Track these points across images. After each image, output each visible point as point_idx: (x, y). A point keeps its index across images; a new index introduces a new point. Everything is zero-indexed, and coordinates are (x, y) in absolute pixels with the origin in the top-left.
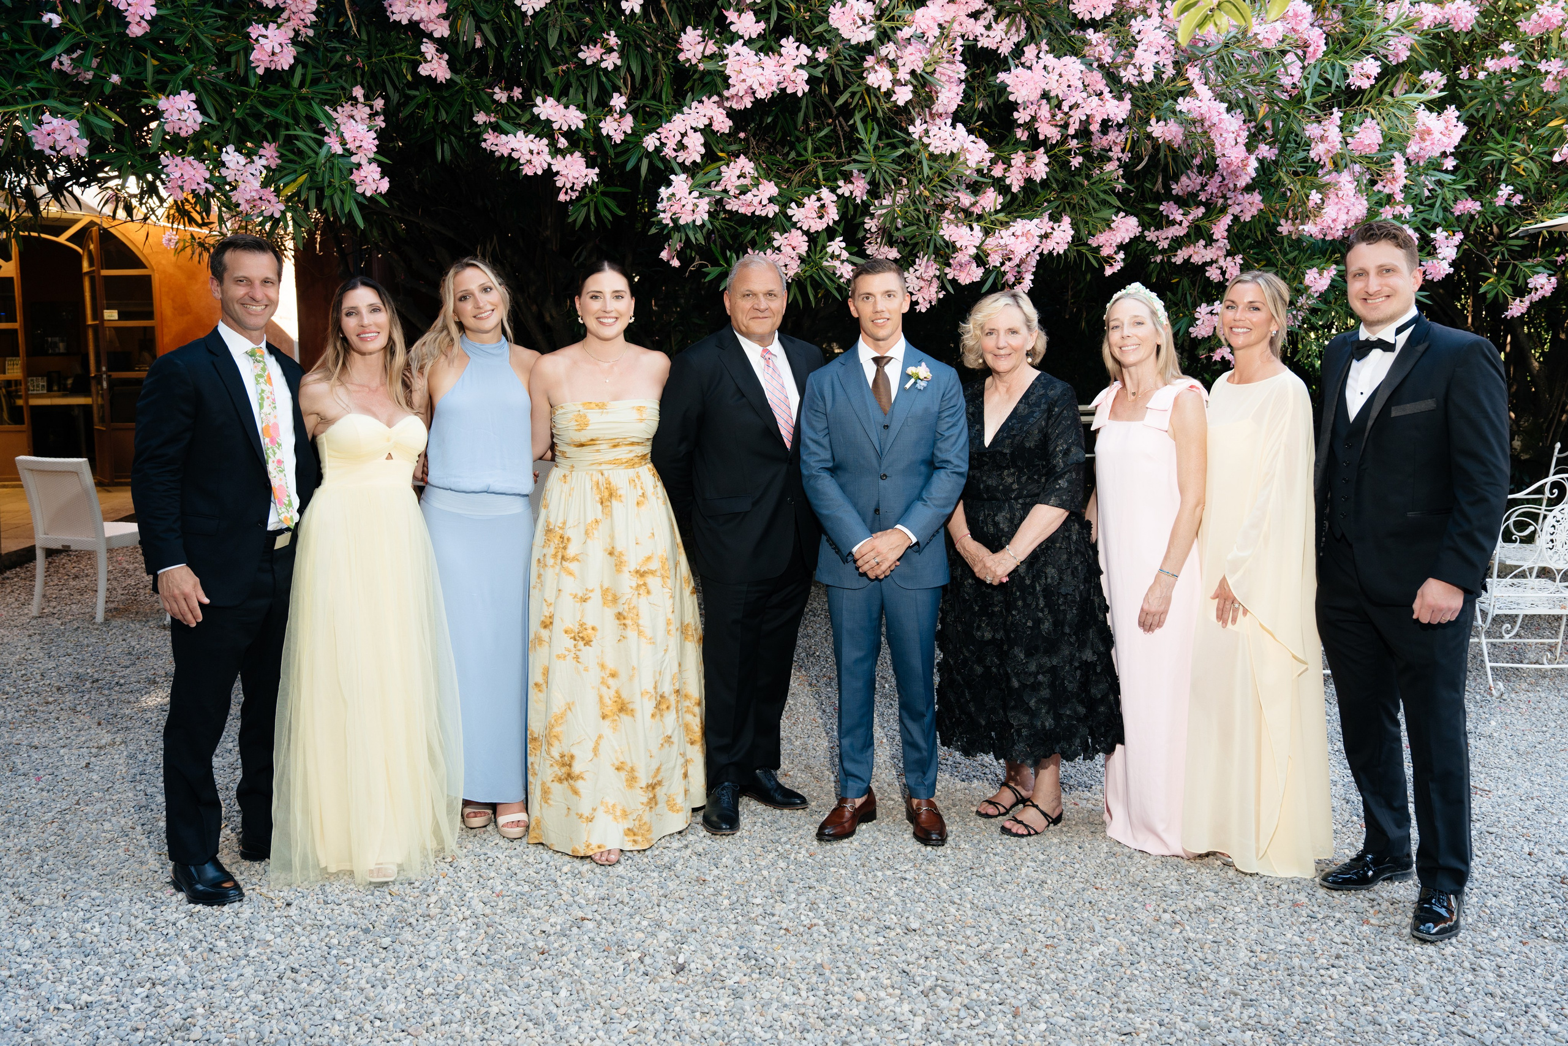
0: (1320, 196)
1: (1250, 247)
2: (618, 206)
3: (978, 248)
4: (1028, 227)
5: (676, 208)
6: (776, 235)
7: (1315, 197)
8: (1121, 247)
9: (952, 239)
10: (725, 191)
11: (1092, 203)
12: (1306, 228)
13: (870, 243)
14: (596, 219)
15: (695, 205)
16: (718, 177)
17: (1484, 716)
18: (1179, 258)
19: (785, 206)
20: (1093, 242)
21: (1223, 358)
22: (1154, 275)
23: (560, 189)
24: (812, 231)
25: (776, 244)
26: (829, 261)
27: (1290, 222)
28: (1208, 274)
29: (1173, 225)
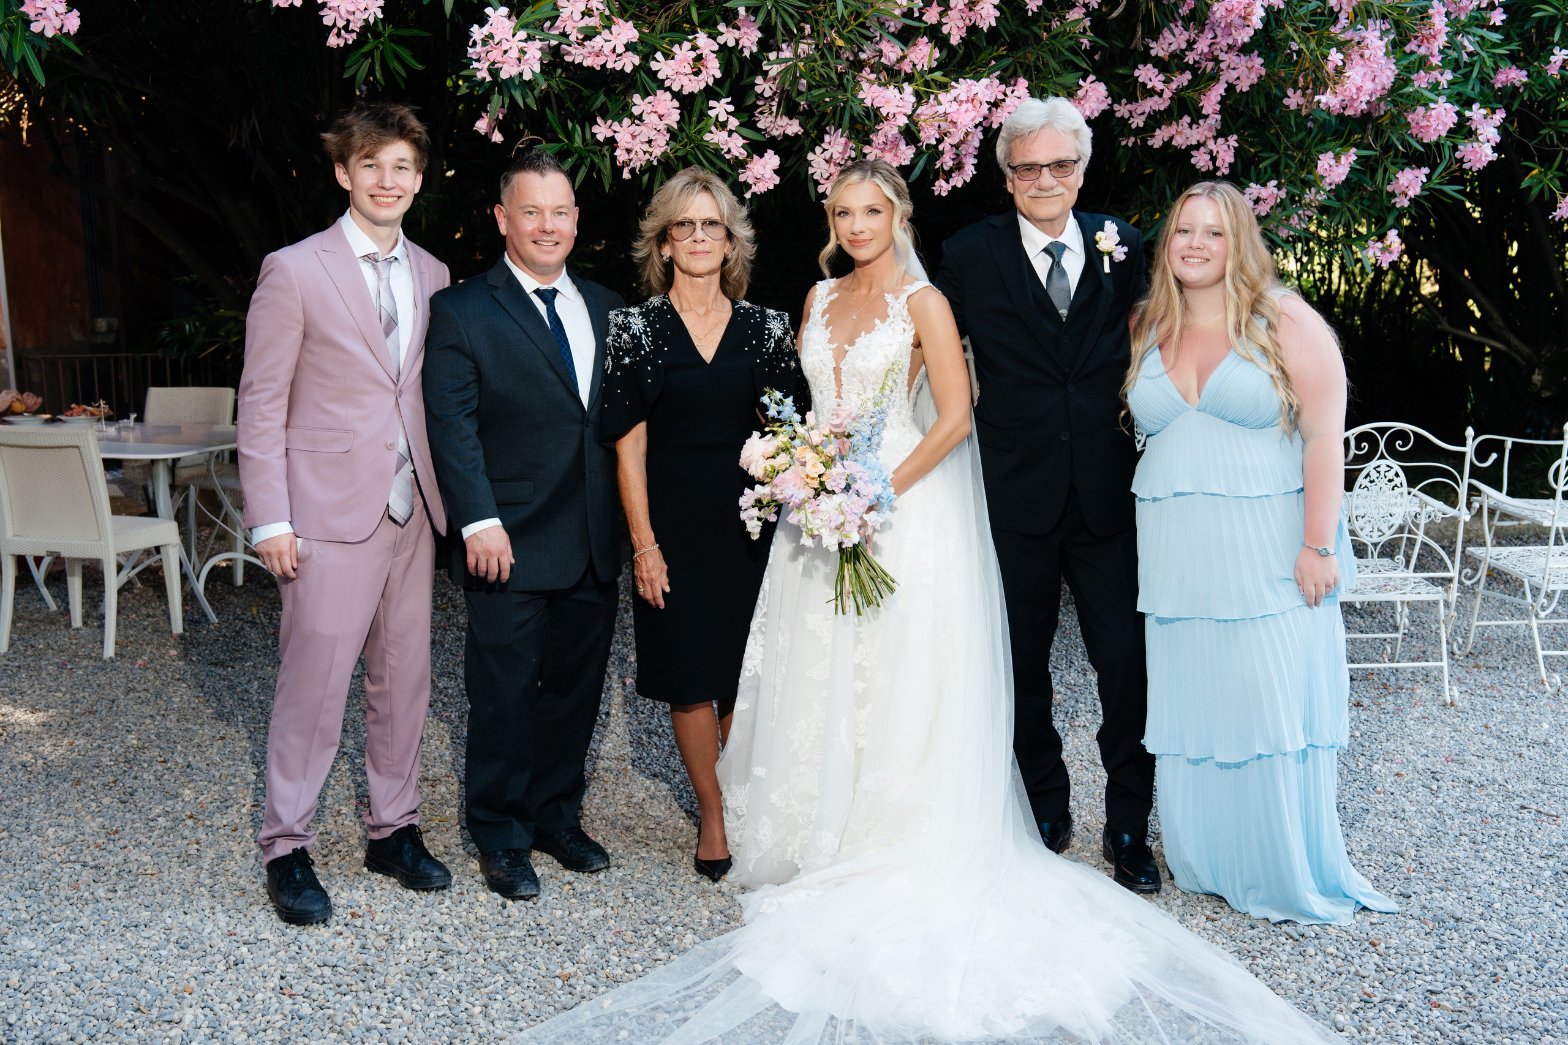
0: (1341, 56)
1: (1244, 127)
2: (414, 57)
3: (909, 117)
4: (975, 90)
5: (495, 55)
6: (637, 98)
7: (1335, 57)
9: (876, 105)
10: (564, 35)
11: (1053, 64)
12: (1323, 99)
13: (761, 113)
14: (383, 75)
15: (523, 52)
16: (554, 13)
17: (1532, 717)
18: (1157, 140)
19: (647, 58)
22: (1124, 164)
23: (329, 29)
24: (685, 92)
25: (636, 111)
26: (711, 132)
27: (1299, 92)
28: (1193, 161)
29: (1151, 96)
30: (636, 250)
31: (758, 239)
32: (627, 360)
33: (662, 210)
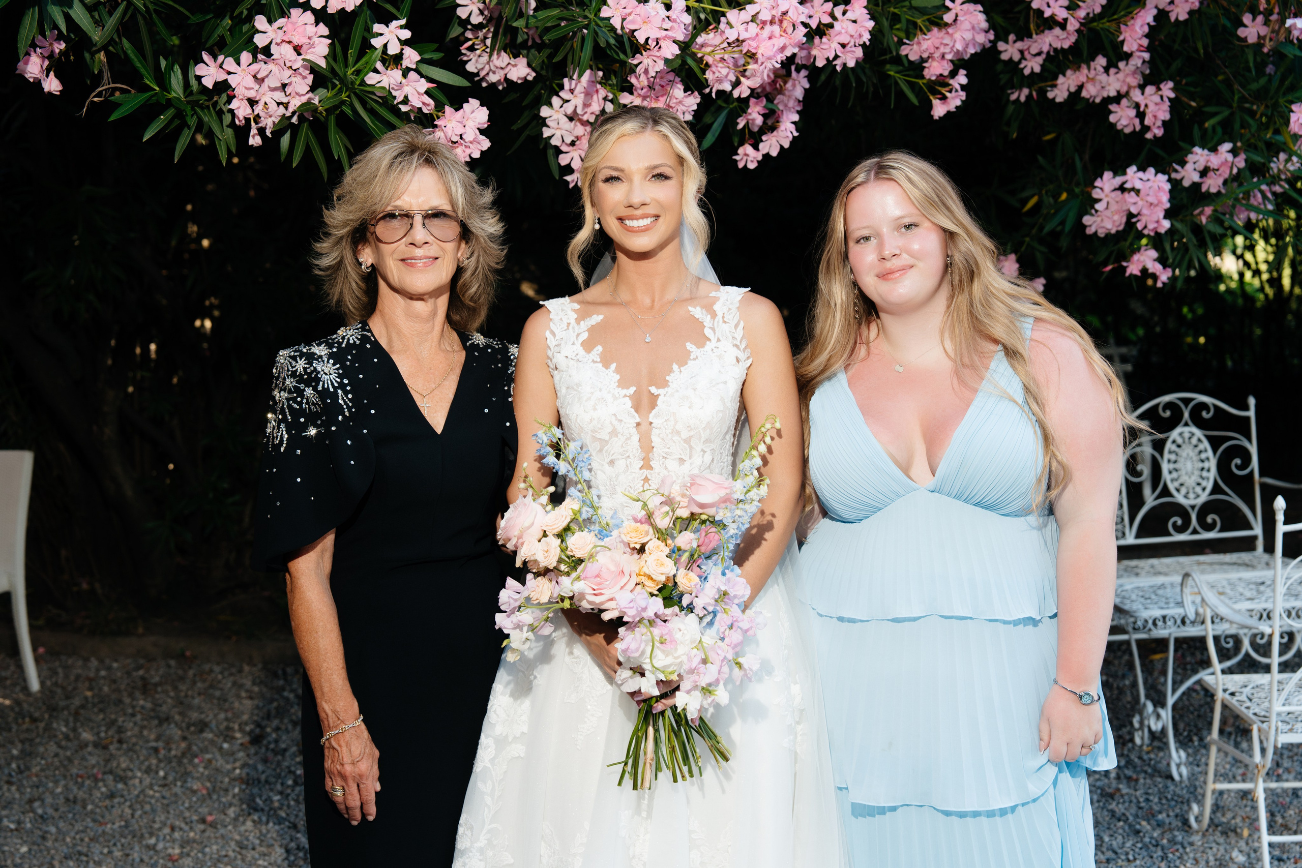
3: (684, 46)
6: (260, 22)
8: (958, 64)
9: (629, 26)
12: (1298, 22)
13: (472, 49)
18: (1060, 93)
20: (912, 51)
21: (1144, 271)
22: (1014, 127)
25: (260, 41)
26: (376, 71)
27: (1260, 19)
28: (1112, 118)
29: (1051, 28)
30: (319, 255)
31: (508, 238)
32: (313, 432)
33: (360, 194)
